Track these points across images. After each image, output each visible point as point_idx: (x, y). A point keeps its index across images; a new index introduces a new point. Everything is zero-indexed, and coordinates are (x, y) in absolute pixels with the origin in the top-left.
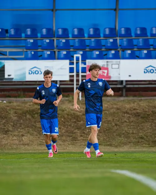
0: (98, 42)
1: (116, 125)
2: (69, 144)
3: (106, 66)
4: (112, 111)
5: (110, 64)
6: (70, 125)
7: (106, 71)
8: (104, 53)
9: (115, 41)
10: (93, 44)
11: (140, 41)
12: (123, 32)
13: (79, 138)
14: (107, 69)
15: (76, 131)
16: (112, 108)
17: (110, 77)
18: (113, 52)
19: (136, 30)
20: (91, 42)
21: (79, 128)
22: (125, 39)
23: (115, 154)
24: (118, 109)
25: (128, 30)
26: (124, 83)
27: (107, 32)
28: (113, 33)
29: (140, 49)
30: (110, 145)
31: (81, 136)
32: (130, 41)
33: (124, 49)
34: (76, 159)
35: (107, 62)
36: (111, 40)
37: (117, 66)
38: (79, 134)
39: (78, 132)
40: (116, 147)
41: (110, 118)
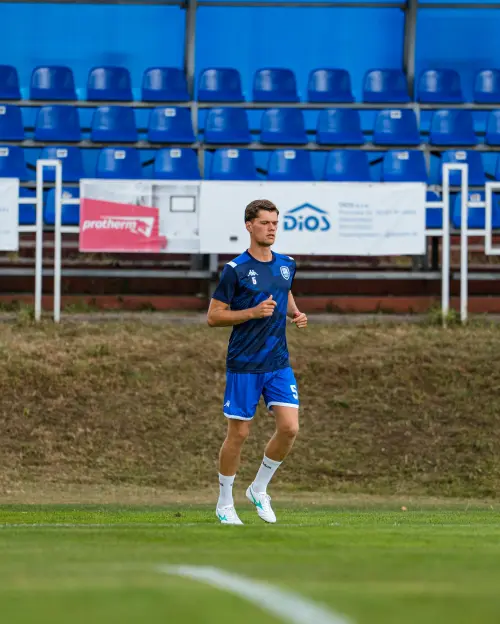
0: (123, 117)
1: (182, 411)
2: (12, 477)
3: (149, 204)
4: (168, 361)
5: (163, 195)
6: (19, 411)
7: (149, 221)
8: (145, 156)
9: (184, 114)
10: (104, 126)
11: (273, 117)
12: (212, 84)
13: (50, 457)
14: (154, 212)
15: (40, 430)
16: (172, 351)
17: (164, 242)
18: (176, 153)
19: (257, 76)
20: (97, 117)
21: (50, 422)
22: (218, 110)
23: (178, 511)
24: (189, 355)
25: (229, 77)
26: (214, 266)
27: (156, 81)
28: (177, 85)
29: (273, 144)
30: (160, 482)
31: (58, 449)
32: (236, 118)
33: (215, 145)
34: (36, 527)
35: (154, 188)
36: (170, 112)
37: (188, 204)
38: (50, 443)
39: (47, 435)
40: (181, 487)
41: (161, 388)
